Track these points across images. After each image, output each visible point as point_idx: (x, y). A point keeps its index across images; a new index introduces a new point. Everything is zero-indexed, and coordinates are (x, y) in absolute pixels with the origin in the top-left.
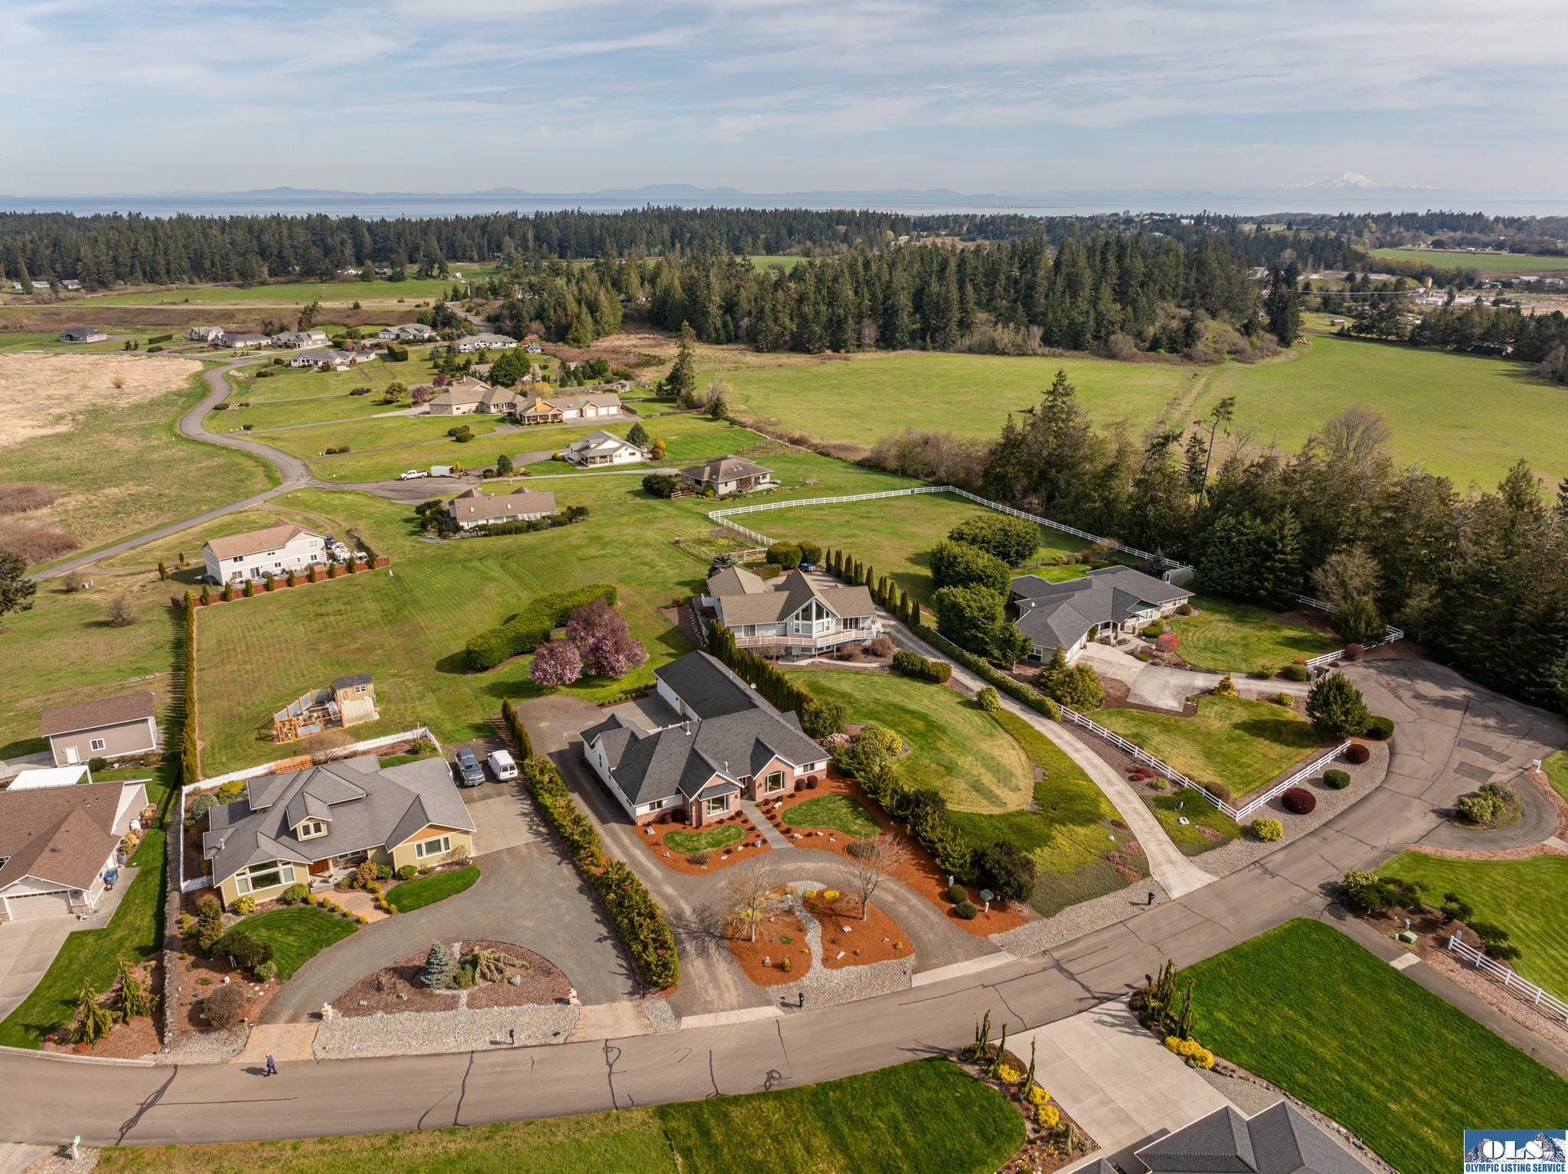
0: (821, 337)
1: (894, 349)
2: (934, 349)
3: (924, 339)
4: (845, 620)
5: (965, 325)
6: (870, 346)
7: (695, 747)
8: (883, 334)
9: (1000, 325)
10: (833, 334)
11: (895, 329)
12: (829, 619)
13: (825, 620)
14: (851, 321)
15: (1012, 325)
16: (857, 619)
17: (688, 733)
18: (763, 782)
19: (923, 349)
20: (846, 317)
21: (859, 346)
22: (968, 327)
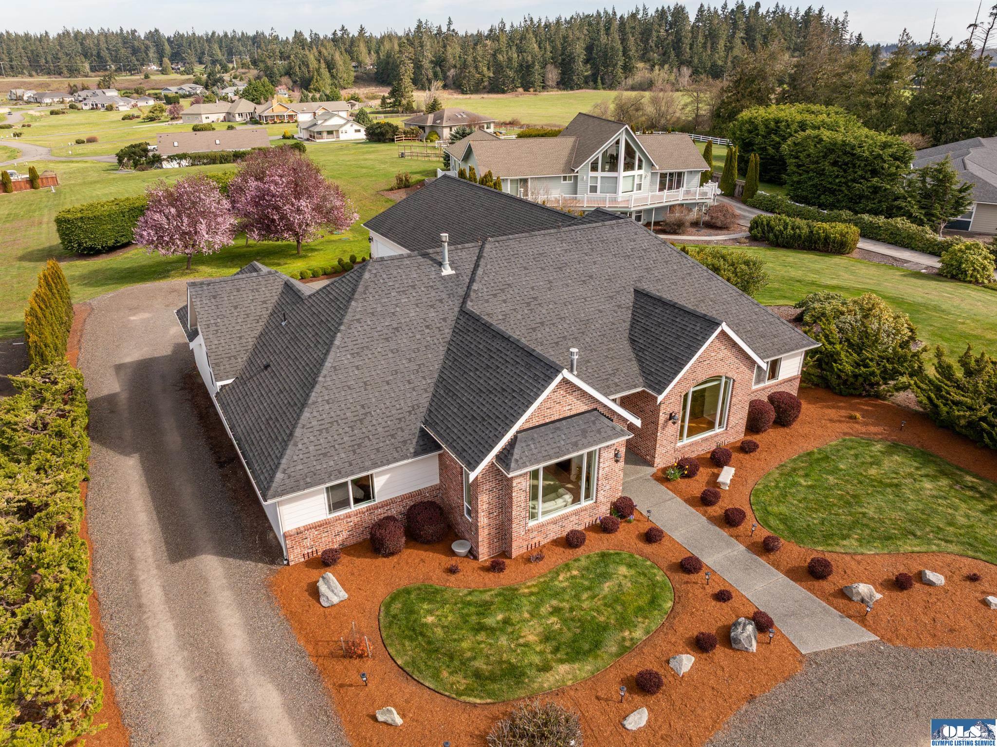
0: (513, 81)
1: (572, 89)
2: (604, 89)
3: (595, 82)
4: (663, 176)
5: (628, 69)
6: (552, 87)
7: (469, 305)
8: (562, 79)
9: (657, 67)
10: (522, 78)
11: (573, 72)
12: (642, 172)
13: (636, 172)
14: (537, 67)
15: (666, 66)
16: (680, 175)
17: (447, 271)
18: (677, 409)
19: (596, 88)
20: (533, 63)
21: (543, 87)
22: (630, 71)
